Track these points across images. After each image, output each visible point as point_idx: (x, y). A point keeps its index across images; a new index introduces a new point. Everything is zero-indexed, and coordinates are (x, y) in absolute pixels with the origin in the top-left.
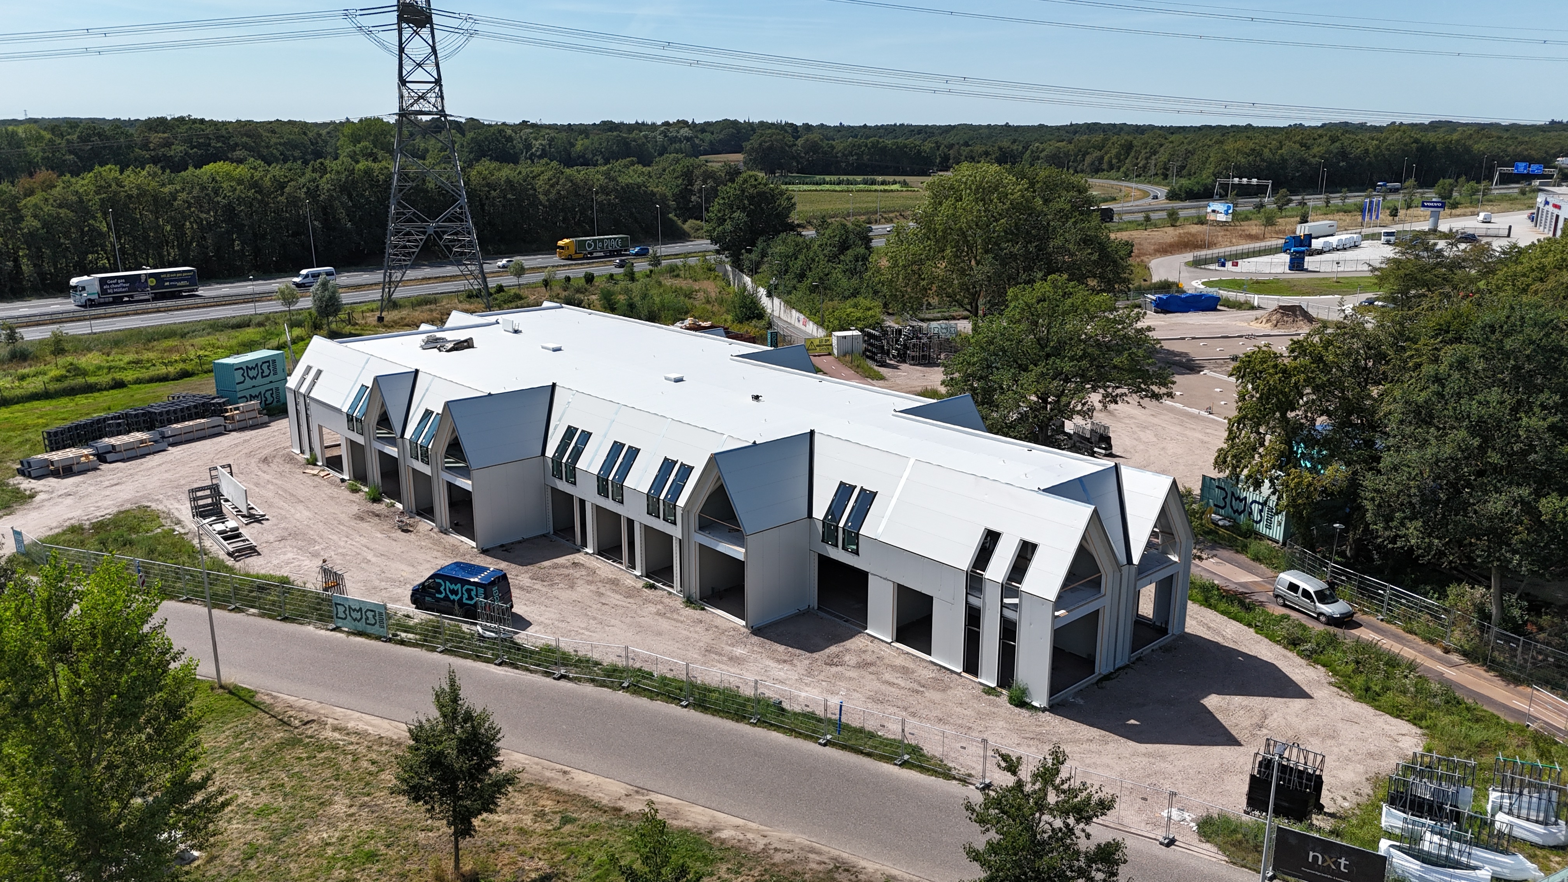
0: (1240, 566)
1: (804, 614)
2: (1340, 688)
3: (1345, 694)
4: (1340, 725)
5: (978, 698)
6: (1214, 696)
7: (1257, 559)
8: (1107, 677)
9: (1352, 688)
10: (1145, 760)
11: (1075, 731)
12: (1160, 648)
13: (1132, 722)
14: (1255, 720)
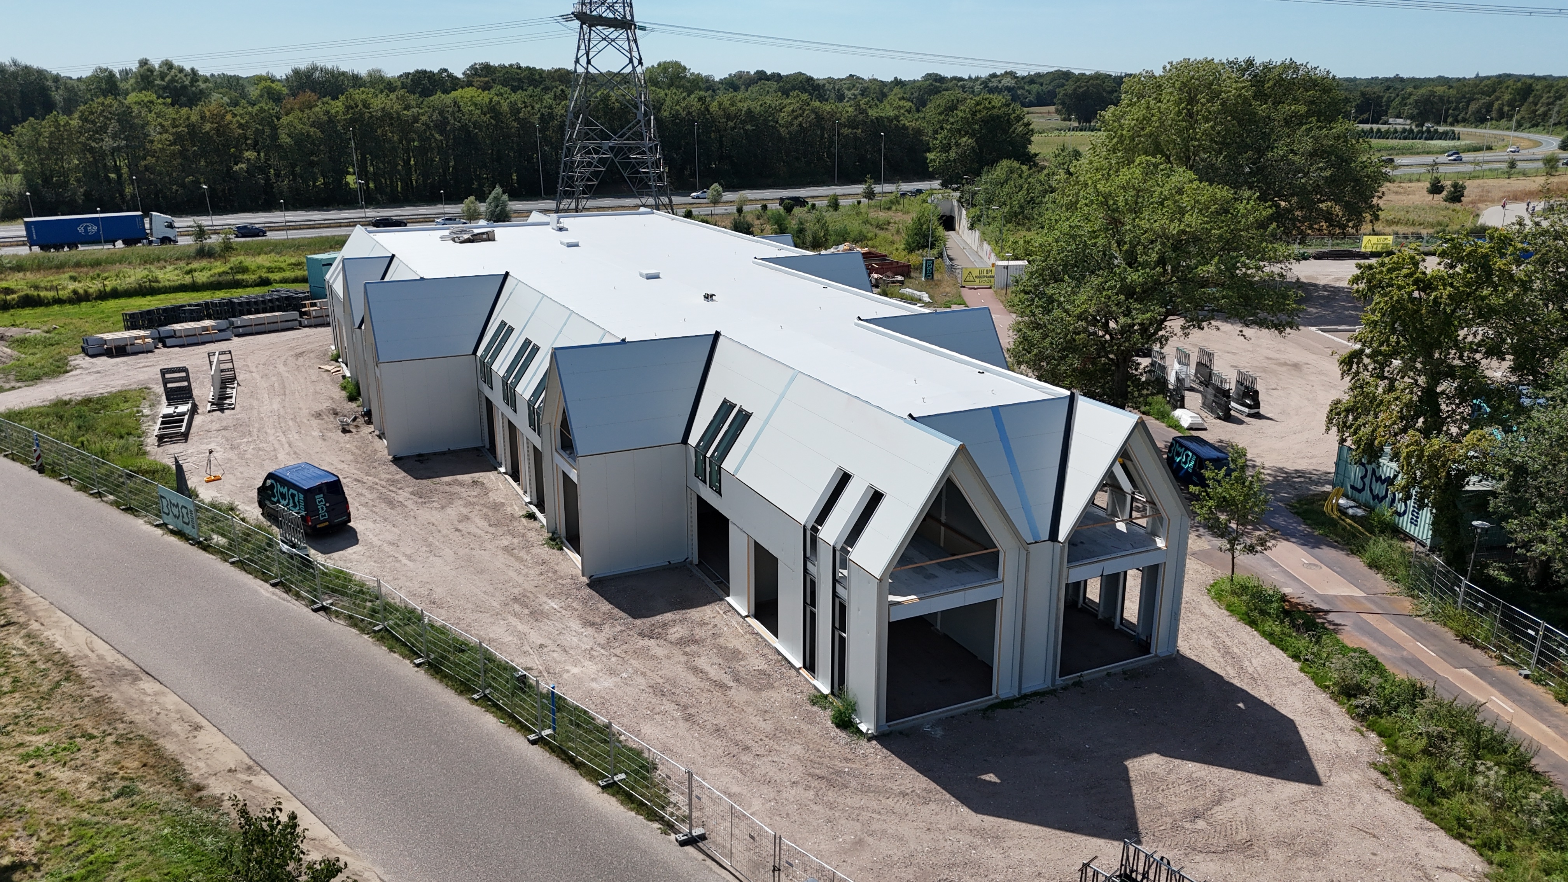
0: (1343, 572)
1: (671, 569)
2: (1385, 773)
3: (1389, 785)
4: (1342, 835)
5: (795, 706)
6: (1155, 755)
7: (1374, 565)
8: (1007, 704)
9: (1405, 777)
10: (966, 838)
11: (892, 777)
12: (1124, 673)
13: (991, 777)
14: (1198, 804)
